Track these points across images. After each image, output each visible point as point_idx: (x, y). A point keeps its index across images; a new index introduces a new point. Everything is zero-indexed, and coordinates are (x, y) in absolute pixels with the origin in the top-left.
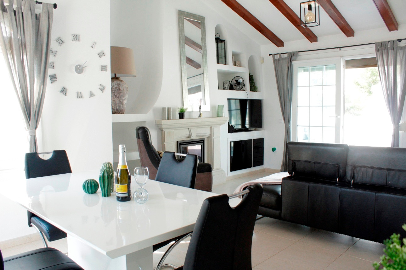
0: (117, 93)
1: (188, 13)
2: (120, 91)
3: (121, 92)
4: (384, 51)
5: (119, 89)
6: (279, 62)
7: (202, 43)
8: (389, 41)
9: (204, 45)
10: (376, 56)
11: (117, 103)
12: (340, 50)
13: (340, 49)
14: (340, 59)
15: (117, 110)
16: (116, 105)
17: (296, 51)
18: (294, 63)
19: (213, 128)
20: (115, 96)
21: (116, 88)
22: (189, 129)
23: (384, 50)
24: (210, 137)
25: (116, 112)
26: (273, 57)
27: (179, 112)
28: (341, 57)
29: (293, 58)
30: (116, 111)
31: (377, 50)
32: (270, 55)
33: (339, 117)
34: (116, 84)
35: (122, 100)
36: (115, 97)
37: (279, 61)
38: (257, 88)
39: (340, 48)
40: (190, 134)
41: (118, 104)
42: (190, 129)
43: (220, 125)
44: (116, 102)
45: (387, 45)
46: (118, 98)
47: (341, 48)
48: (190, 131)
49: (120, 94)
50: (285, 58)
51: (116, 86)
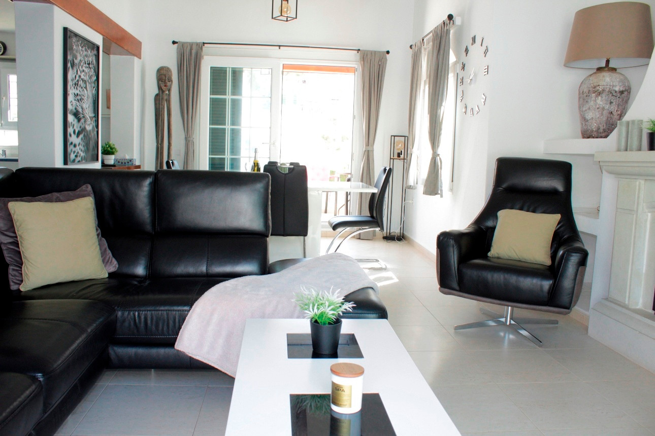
27: (649, 131)
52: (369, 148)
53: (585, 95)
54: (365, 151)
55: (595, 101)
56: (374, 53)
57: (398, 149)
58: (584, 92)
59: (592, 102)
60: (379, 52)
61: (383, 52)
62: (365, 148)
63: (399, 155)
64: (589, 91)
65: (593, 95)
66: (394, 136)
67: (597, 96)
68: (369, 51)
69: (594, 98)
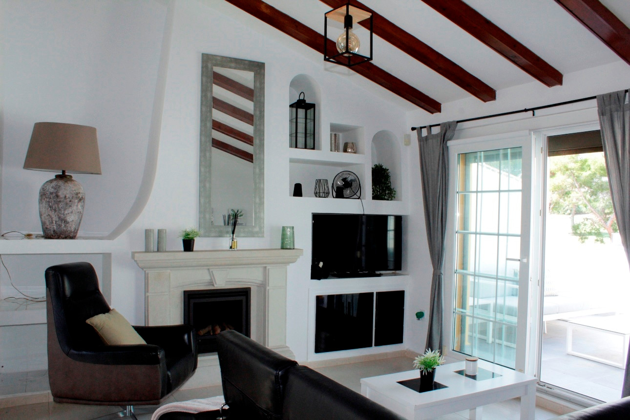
0: (53, 203)
1: (223, 57)
2: (58, 200)
3: (60, 201)
4: (615, 115)
5: (57, 196)
6: (426, 144)
7: (255, 110)
8: (626, 91)
9: (258, 113)
10: (598, 128)
11: (54, 219)
12: (534, 115)
13: (533, 112)
14: (530, 134)
15: (54, 231)
16: (53, 223)
17: (454, 122)
18: (450, 143)
19: (269, 269)
20: (51, 207)
21: (51, 193)
22: (209, 269)
23: (617, 111)
24: (263, 286)
25: (52, 236)
26: (418, 133)
27: (183, 238)
28: (530, 130)
29: (448, 134)
30: (52, 233)
31: (602, 113)
32: (413, 129)
33: (525, 260)
34: (52, 187)
35: (63, 214)
36: (49, 209)
37: (426, 141)
38: (395, 194)
39: (533, 109)
40: (211, 279)
41: (56, 222)
42: (211, 270)
43: (288, 263)
44: (52, 218)
45: (622, 99)
46: (55, 210)
47: (535, 111)
48: (211, 274)
49: (58, 204)
50: (437, 135)
51: (52, 190)
53: (68, 200)
55: (77, 206)
58: (67, 197)
59: (75, 207)
64: (73, 197)
65: (76, 201)
67: (78, 202)
69: (76, 204)
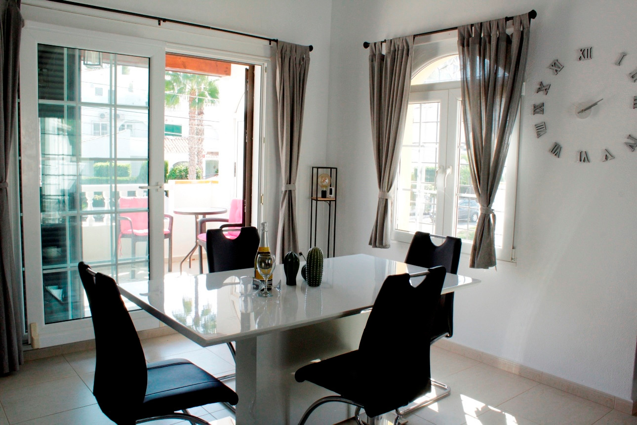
52: (290, 187)
54: (286, 191)
56: (294, 48)
57: (323, 186)
60: (301, 46)
61: (305, 47)
62: (286, 187)
63: (324, 194)
66: (318, 168)
68: (289, 43)
